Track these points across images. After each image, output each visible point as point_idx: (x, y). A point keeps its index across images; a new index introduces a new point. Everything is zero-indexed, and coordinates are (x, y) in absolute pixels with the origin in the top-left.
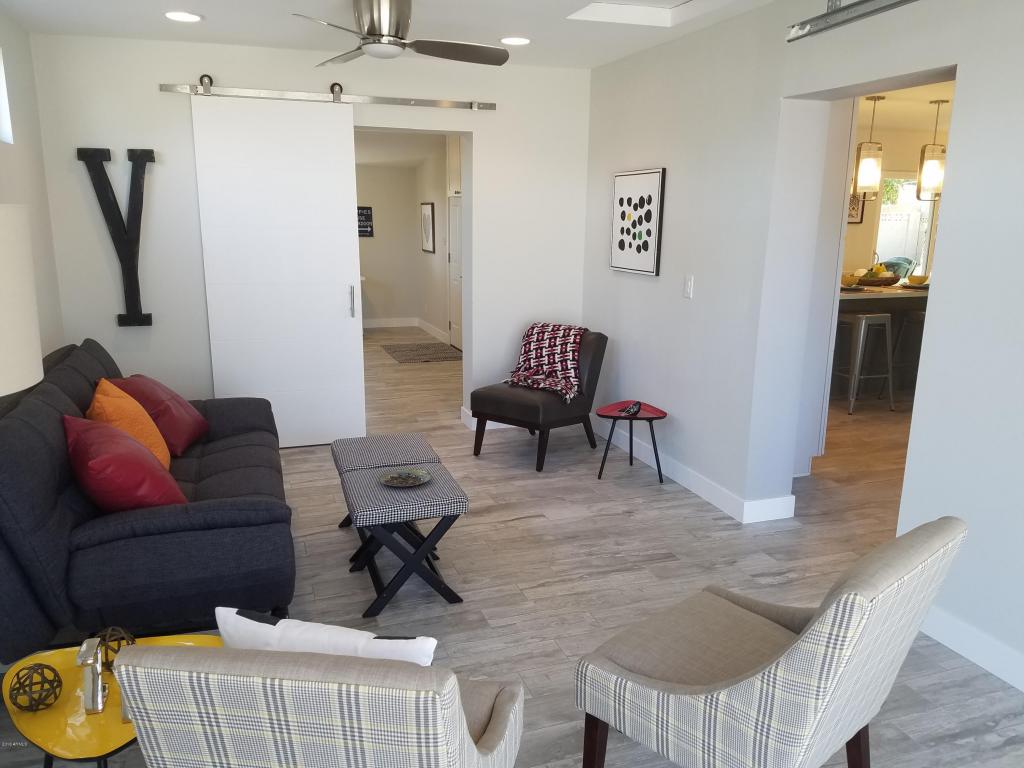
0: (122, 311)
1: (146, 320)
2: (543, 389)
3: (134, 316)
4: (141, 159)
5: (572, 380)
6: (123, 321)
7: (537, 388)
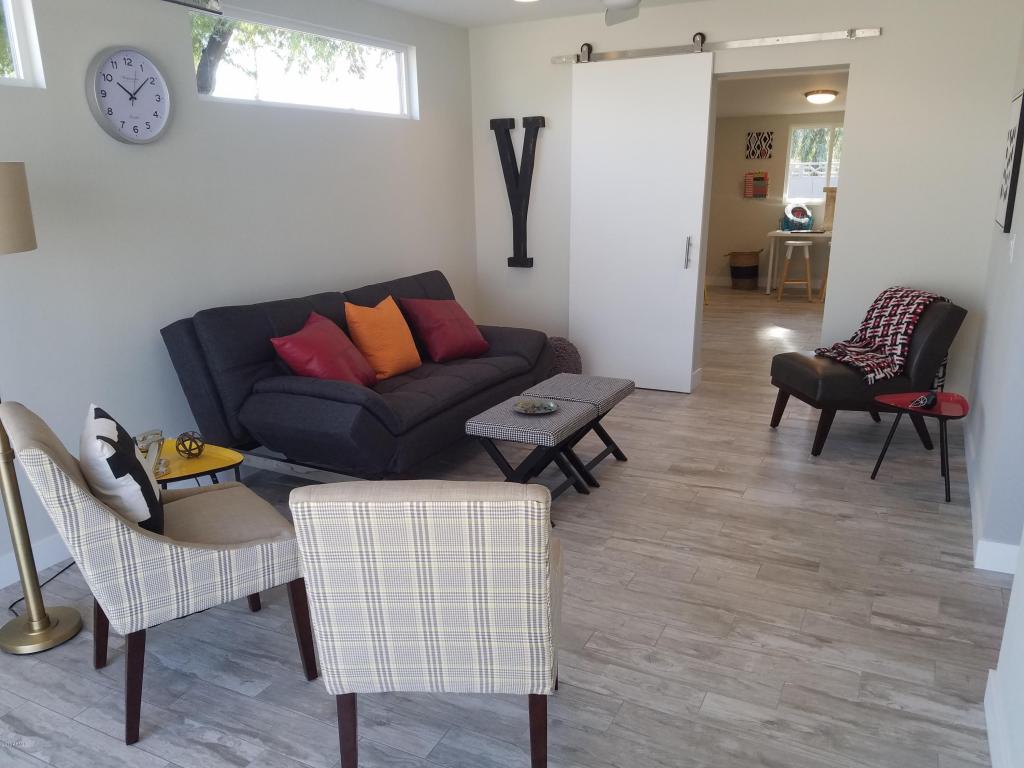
0: (511, 255)
1: (529, 263)
2: (847, 364)
3: (520, 259)
4: (534, 125)
5: (896, 357)
6: (512, 262)
7: (840, 361)
